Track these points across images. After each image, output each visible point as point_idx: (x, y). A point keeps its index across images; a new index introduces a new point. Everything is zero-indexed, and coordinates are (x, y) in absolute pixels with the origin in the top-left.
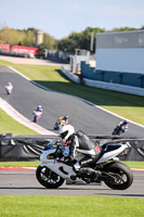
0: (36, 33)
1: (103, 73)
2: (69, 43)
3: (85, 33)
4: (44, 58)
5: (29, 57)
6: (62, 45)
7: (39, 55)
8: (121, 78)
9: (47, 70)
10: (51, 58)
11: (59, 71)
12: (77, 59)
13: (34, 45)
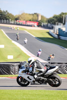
0: (38, 15)
2: (53, 20)
3: (61, 15)
4: (41, 27)
5: (34, 26)
6: (50, 21)
7: (39, 25)
9: (43, 32)
10: (44, 27)
11: (48, 33)
12: (57, 27)
13: (37, 21)
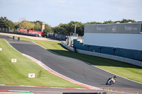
0: (41, 24)
1: (89, 46)
4: (47, 37)
8: (100, 49)
11: (60, 44)
13: (40, 30)
